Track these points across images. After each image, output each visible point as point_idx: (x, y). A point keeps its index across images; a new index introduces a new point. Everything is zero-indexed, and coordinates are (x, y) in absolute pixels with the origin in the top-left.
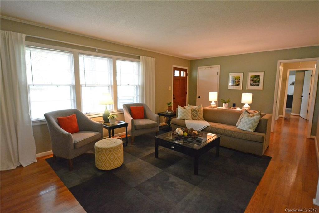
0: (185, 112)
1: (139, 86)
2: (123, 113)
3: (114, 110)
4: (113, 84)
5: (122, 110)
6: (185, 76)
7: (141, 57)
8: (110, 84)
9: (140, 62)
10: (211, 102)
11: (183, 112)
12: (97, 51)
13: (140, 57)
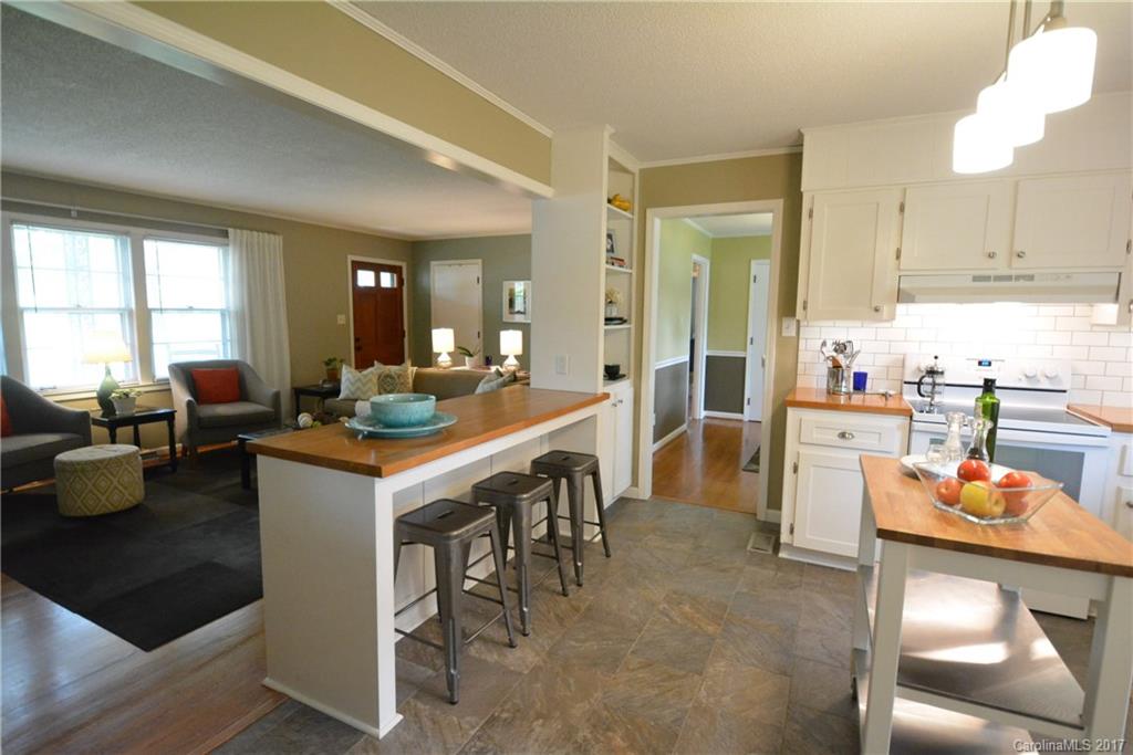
0: (359, 380)
1: (229, 312)
2: (170, 390)
3: (139, 379)
4: (133, 306)
5: (166, 382)
6: (395, 286)
7: (231, 230)
8: (123, 306)
9: (227, 245)
10: (439, 354)
11: (353, 380)
12: (74, 214)
13: (227, 232)
